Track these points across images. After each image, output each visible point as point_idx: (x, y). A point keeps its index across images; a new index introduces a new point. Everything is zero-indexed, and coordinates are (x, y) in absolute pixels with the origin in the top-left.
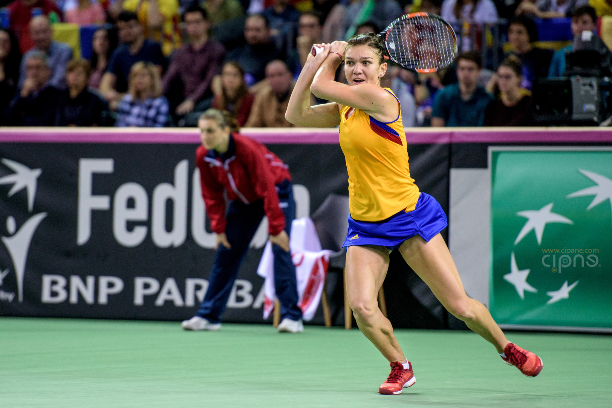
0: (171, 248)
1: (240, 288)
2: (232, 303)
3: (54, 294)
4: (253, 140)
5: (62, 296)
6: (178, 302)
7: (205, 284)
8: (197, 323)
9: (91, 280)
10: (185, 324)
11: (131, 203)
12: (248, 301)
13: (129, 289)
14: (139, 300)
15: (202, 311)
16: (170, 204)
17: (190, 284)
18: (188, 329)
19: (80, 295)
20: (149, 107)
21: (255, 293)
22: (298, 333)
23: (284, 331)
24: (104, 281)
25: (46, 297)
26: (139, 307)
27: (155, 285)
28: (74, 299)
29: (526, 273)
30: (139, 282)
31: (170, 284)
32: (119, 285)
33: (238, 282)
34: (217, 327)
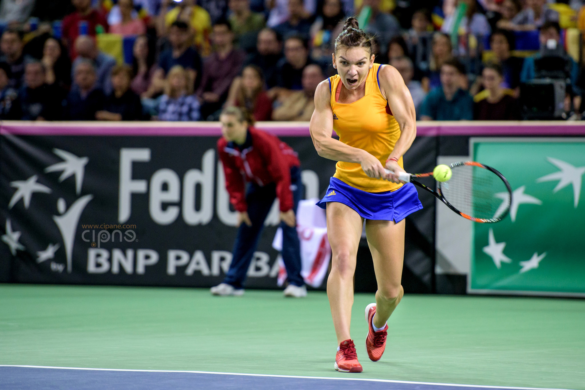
0: (200, 226)
1: (258, 259)
2: (251, 272)
3: (98, 265)
4: (267, 133)
5: (105, 267)
6: (205, 271)
7: (229, 257)
8: (224, 290)
9: (130, 253)
10: (214, 290)
11: (165, 187)
12: (265, 270)
13: (163, 261)
14: (171, 270)
15: (227, 279)
16: (198, 188)
17: (216, 256)
18: (216, 295)
19: (121, 267)
20: (182, 104)
21: (271, 263)
22: (302, 298)
23: (289, 296)
24: (141, 254)
25: (92, 268)
26: (171, 277)
27: (185, 257)
28: (115, 269)
29: (502, 246)
30: (172, 255)
31: (199, 256)
32: (154, 257)
33: (258, 254)
34: (240, 292)
